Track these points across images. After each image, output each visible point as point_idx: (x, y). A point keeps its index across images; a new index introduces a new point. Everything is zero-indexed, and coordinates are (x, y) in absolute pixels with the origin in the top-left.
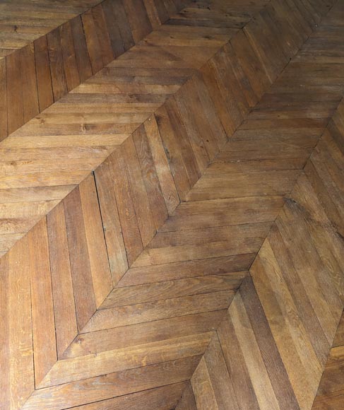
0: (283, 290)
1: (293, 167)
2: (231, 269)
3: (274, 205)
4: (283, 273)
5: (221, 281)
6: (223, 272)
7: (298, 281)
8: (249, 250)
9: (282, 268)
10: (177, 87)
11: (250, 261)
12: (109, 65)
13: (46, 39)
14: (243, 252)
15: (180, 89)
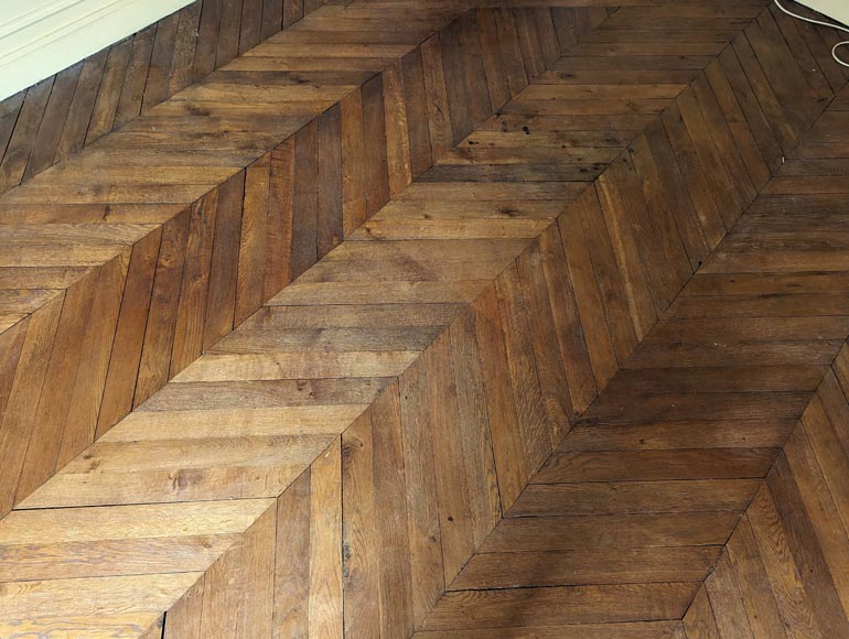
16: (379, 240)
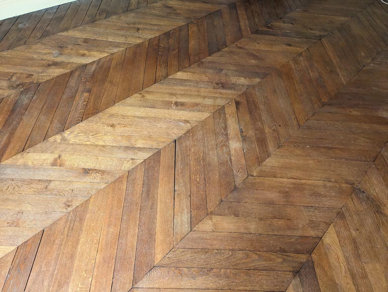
0: (348, 283)
1: (363, 159)
2: (292, 250)
3: (341, 192)
4: (348, 263)
5: (280, 260)
6: (283, 251)
7: (365, 276)
8: (312, 233)
9: (347, 258)
10: (258, 80)
11: (312, 245)
12: (203, 60)
13: (159, 39)
14: (306, 234)
15: (259, 82)
16: (241, 48)
